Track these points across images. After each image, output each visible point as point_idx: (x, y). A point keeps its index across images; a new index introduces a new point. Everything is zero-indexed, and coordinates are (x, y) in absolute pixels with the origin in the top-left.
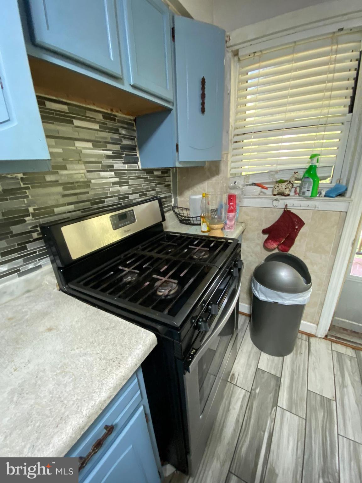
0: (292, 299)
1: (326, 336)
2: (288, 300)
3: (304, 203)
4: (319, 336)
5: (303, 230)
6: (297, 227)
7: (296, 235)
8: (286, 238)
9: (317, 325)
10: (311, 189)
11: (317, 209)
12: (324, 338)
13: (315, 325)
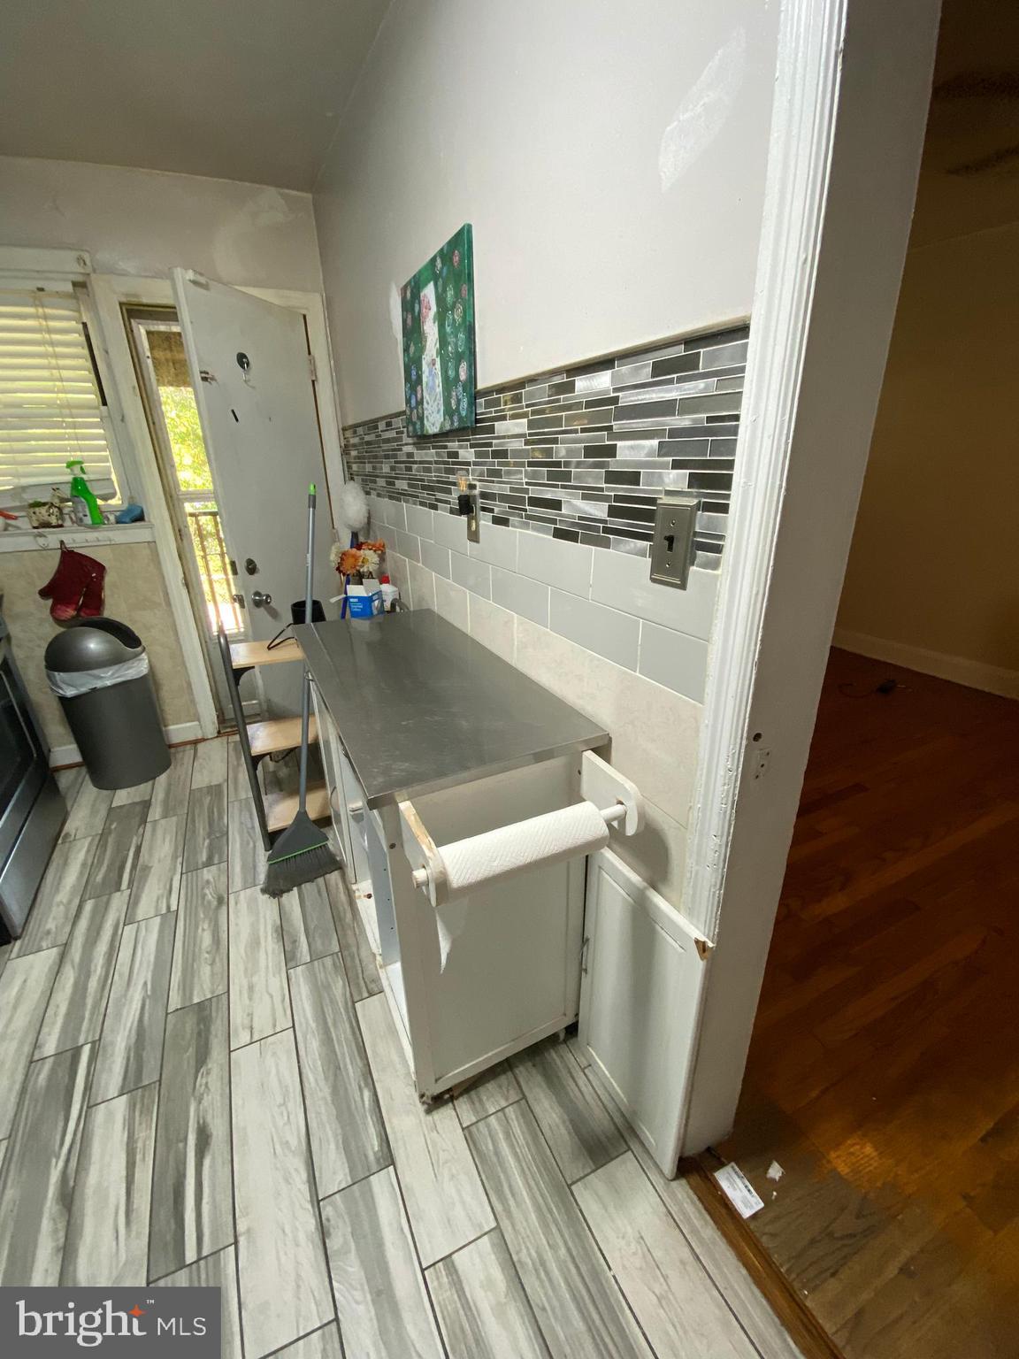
0: (116, 675)
1: (219, 732)
2: (109, 678)
3: (91, 536)
4: (210, 737)
5: (109, 579)
6: (94, 575)
7: (100, 588)
8: (85, 596)
9: (199, 720)
10: (88, 513)
11: (113, 542)
12: (217, 737)
13: (197, 723)
